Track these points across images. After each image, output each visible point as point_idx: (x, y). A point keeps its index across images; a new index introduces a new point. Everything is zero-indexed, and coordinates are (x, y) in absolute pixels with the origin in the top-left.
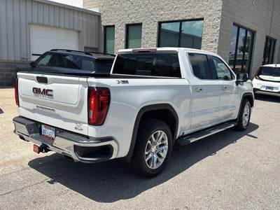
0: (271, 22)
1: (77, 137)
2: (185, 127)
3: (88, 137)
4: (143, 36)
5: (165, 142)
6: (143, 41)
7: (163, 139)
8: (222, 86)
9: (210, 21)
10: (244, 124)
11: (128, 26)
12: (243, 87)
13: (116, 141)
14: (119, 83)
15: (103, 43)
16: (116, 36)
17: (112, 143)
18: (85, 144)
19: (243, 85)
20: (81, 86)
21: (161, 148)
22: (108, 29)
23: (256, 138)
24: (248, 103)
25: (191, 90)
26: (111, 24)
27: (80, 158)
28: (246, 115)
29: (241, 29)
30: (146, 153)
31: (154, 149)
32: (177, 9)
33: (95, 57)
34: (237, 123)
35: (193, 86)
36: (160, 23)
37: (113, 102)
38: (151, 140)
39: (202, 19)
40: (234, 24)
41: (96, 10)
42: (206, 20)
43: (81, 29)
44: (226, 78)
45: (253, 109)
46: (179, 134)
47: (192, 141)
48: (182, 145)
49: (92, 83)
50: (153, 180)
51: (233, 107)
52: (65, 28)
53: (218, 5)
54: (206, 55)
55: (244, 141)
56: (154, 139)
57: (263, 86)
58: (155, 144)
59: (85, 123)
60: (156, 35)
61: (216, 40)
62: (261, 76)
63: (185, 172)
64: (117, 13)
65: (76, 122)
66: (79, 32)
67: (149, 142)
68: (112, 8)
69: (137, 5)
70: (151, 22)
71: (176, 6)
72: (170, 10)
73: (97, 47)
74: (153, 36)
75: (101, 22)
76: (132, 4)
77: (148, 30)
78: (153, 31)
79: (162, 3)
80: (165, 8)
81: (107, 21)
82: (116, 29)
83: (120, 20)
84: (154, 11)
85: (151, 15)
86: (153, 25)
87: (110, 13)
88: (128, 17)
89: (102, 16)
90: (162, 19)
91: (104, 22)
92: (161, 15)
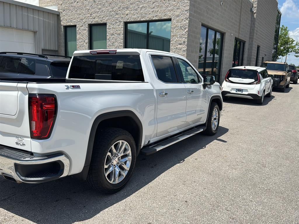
0: (240, 24)
1: (18, 153)
2: (151, 135)
3: (32, 154)
4: (108, 37)
5: (127, 153)
6: (108, 43)
7: (125, 150)
8: (189, 89)
9: (178, 22)
10: (214, 128)
11: (91, 26)
12: (210, 90)
13: (67, 156)
14: (68, 88)
15: (63, 44)
16: (78, 36)
17: (62, 158)
18: (28, 161)
19: (210, 88)
20: (20, 93)
21: (124, 160)
22: (68, 29)
23: (226, 142)
24: (217, 106)
25: (155, 94)
26: (72, 24)
27: (23, 178)
28: (215, 119)
29: (210, 31)
30: (106, 167)
31: (115, 162)
32: (143, 9)
33: (51, 59)
34: (205, 128)
35: (157, 90)
36: (126, 24)
37: (60, 111)
38: (111, 151)
39: (169, 20)
40: (203, 25)
41: (55, 8)
42: (174, 21)
43: (37, 29)
44: (193, 81)
45: (222, 112)
46: (143, 143)
47: (159, 149)
48: (147, 154)
49: (33, 89)
50: (115, 196)
51: (201, 111)
52: (17, 29)
53: (185, 6)
54: (171, 57)
55: (214, 145)
56: (114, 151)
57: (233, 89)
58: (116, 155)
59: (27, 137)
60: (122, 36)
61: (184, 42)
62: (230, 79)
63: (151, 184)
64: (78, 12)
65: (17, 136)
66: (35, 33)
67: (109, 154)
68: (72, 6)
69: (100, 4)
70: (116, 22)
71: (142, 6)
72: (136, 10)
73: (57, 49)
74: (119, 38)
75: (61, 21)
76: (94, 2)
77: (113, 30)
78: (119, 32)
79: (127, 2)
80: (131, 8)
81: (67, 21)
82: (77, 29)
83: (82, 20)
84: (119, 10)
85: (116, 14)
86: (119, 26)
87: (70, 12)
88: (91, 16)
89: (61, 15)
90: (128, 19)
91: (64, 21)
92: (127, 15)
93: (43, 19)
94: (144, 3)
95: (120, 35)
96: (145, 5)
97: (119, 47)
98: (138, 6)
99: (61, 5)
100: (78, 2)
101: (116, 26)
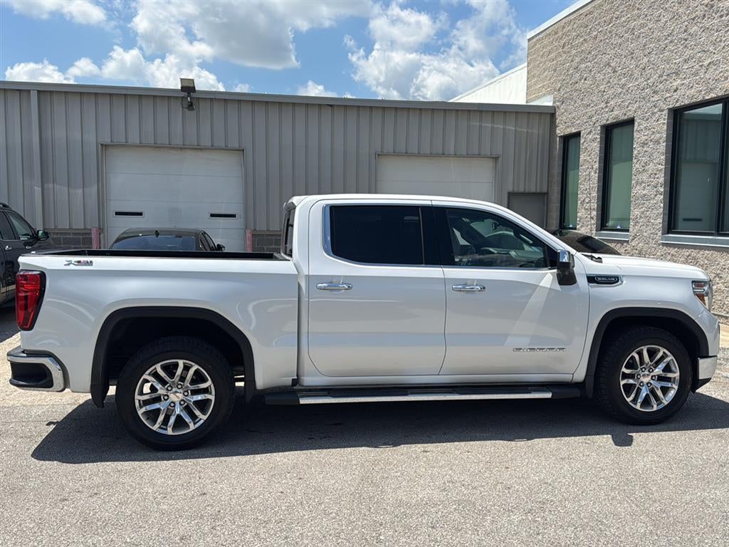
4: (635, 153)
6: (636, 166)
11: (609, 130)
16: (582, 157)
22: (571, 142)
26: (574, 131)
30: (139, 398)
32: (712, 69)
35: (309, 277)
36: (677, 113)
41: (547, 102)
43: (498, 151)
52: (456, 156)
58: (176, 385)
60: (663, 146)
64: (586, 101)
66: (496, 159)
67: (147, 376)
68: (576, 90)
69: (625, 74)
70: (653, 114)
71: (709, 61)
72: (696, 74)
73: (545, 190)
74: (658, 151)
75: (556, 127)
76: (614, 72)
77: (646, 134)
78: (658, 136)
79: (677, 57)
80: (684, 71)
81: (567, 125)
82: (582, 141)
83: (590, 117)
84: (661, 82)
85: (654, 93)
86: (658, 121)
87: (572, 103)
88: (607, 107)
89: (557, 113)
90: (677, 102)
91: (562, 127)
92: (675, 91)
93: (514, 129)
94: (714, 53)
95: (659, 143)
96: (715, 57)
97: (656, 174)
98: (701, 64)
99: (559, 90)
100: (585, 79)
101: (652, 122)
